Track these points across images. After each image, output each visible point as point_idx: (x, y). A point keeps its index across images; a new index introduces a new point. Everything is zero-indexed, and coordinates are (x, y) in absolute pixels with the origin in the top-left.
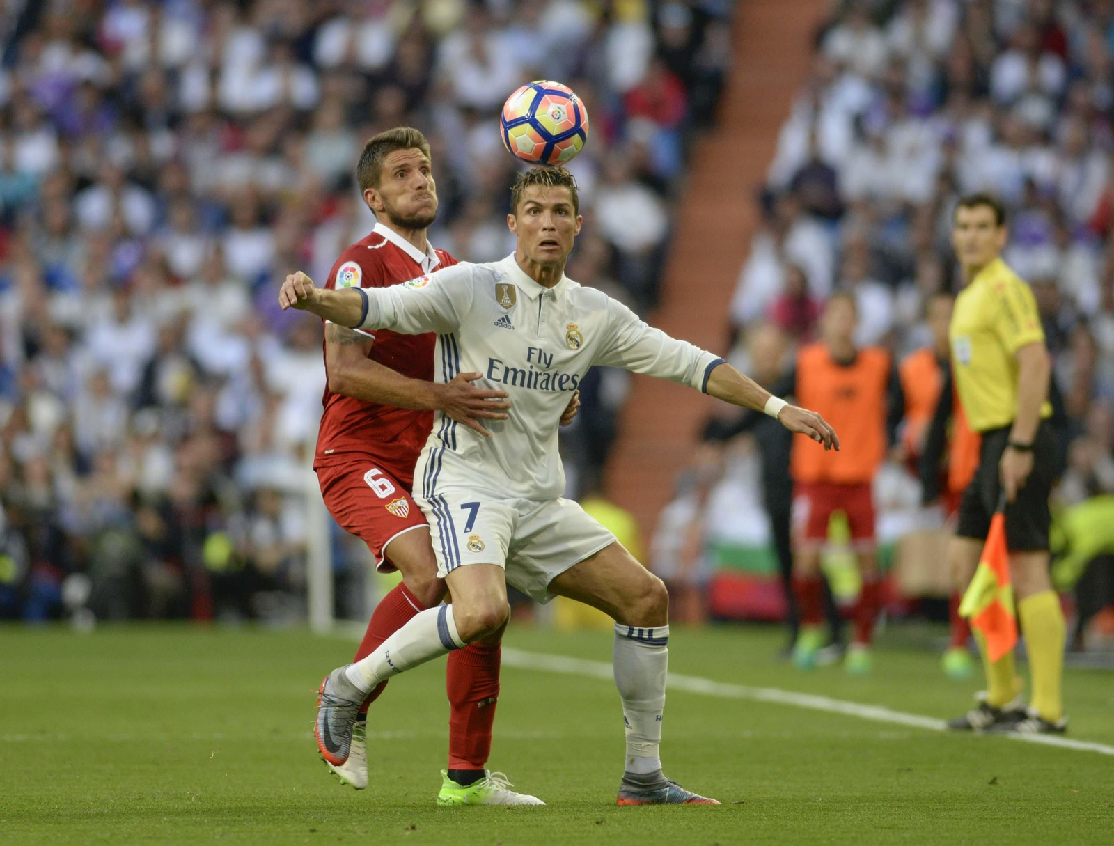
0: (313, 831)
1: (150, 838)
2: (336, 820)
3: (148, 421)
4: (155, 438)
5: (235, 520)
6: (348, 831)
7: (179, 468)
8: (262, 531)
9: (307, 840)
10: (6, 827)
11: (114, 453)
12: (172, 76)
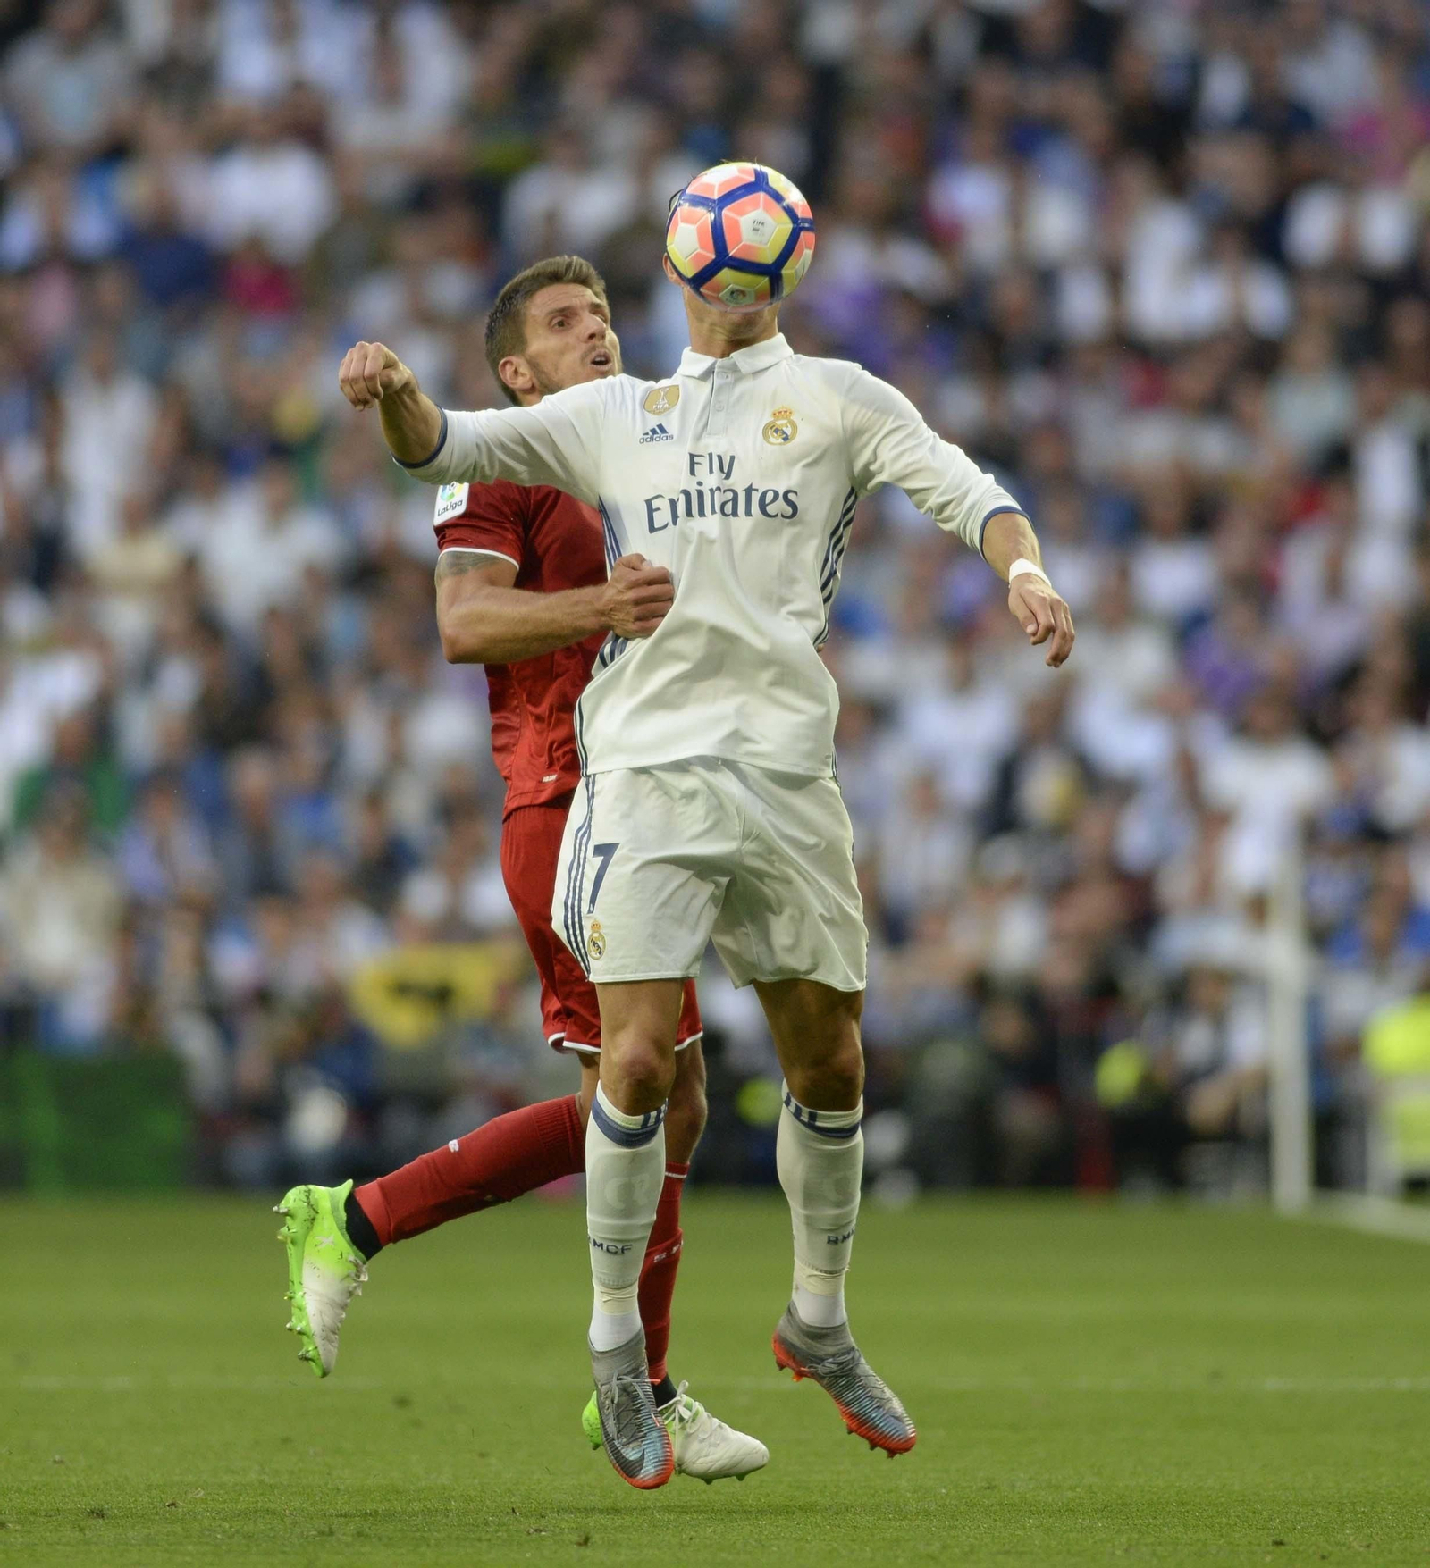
0: (1279, 1543)
1: (1007, 1553)
2: (1317, 1526)
3: (1007, 857)
4: (1015, 886)
5: (1151, 1023)
6: (1338, 1544)
7: (1056, 936)
8: (1194, 1042)
9: (1268, 1559)
10: (766, 1533)
11: (947, 909)
12: (1045, 280)
